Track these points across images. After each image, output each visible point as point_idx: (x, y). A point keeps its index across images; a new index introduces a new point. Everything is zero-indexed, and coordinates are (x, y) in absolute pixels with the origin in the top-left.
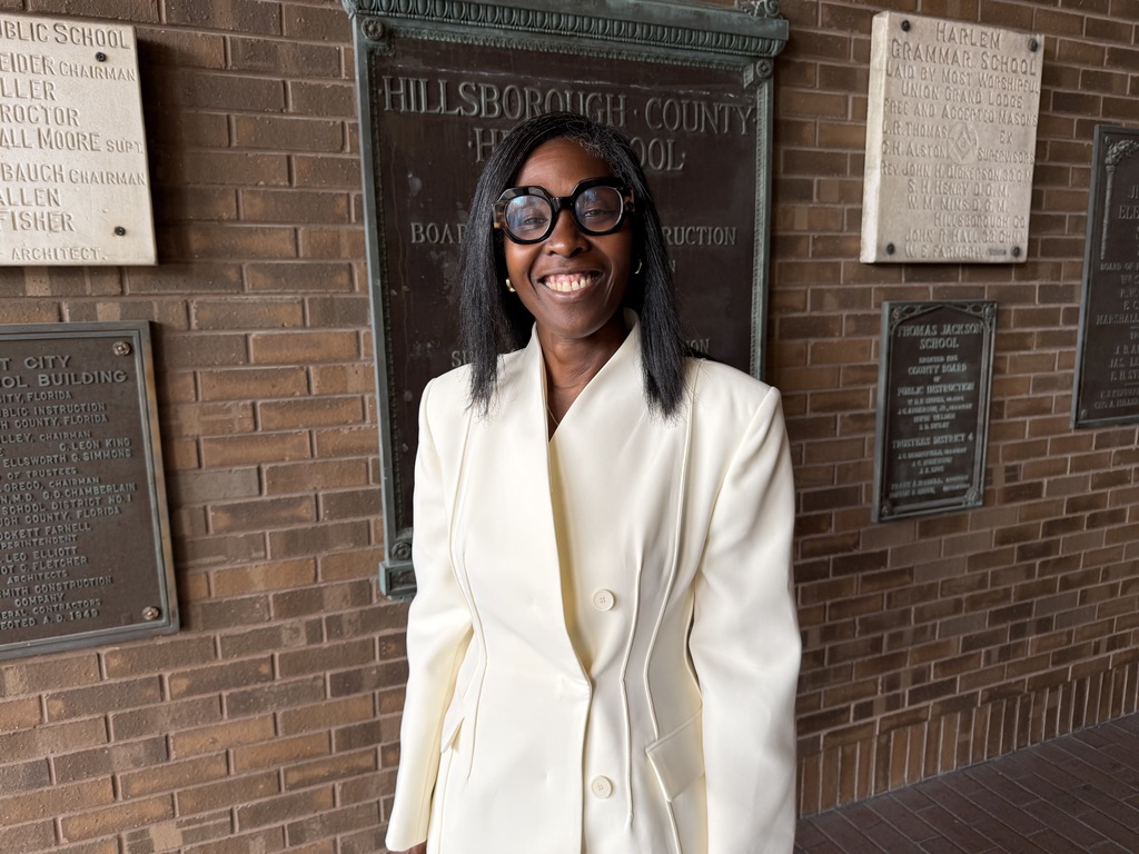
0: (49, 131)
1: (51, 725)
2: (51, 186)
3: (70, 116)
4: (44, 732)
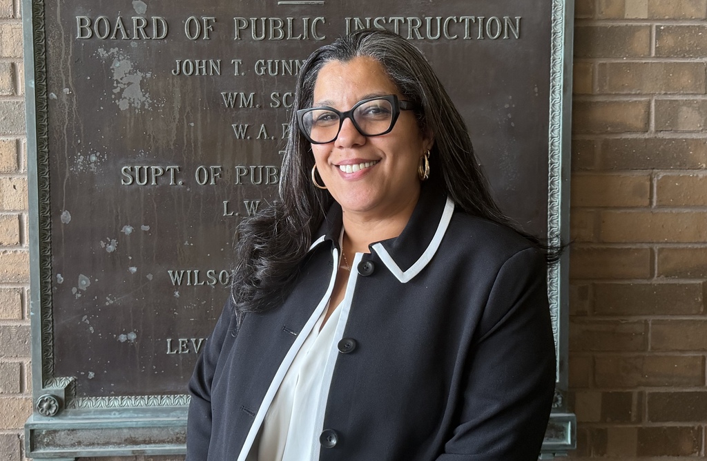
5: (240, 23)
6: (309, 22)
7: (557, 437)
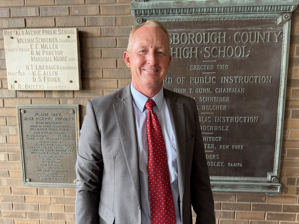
0: (56, 57)
1: (53, 205)
2: (56, 70)
3: (61, 53)
4: (52, 206)
5: (192, 79)
6: (211, 78)
7: (275, 190)
